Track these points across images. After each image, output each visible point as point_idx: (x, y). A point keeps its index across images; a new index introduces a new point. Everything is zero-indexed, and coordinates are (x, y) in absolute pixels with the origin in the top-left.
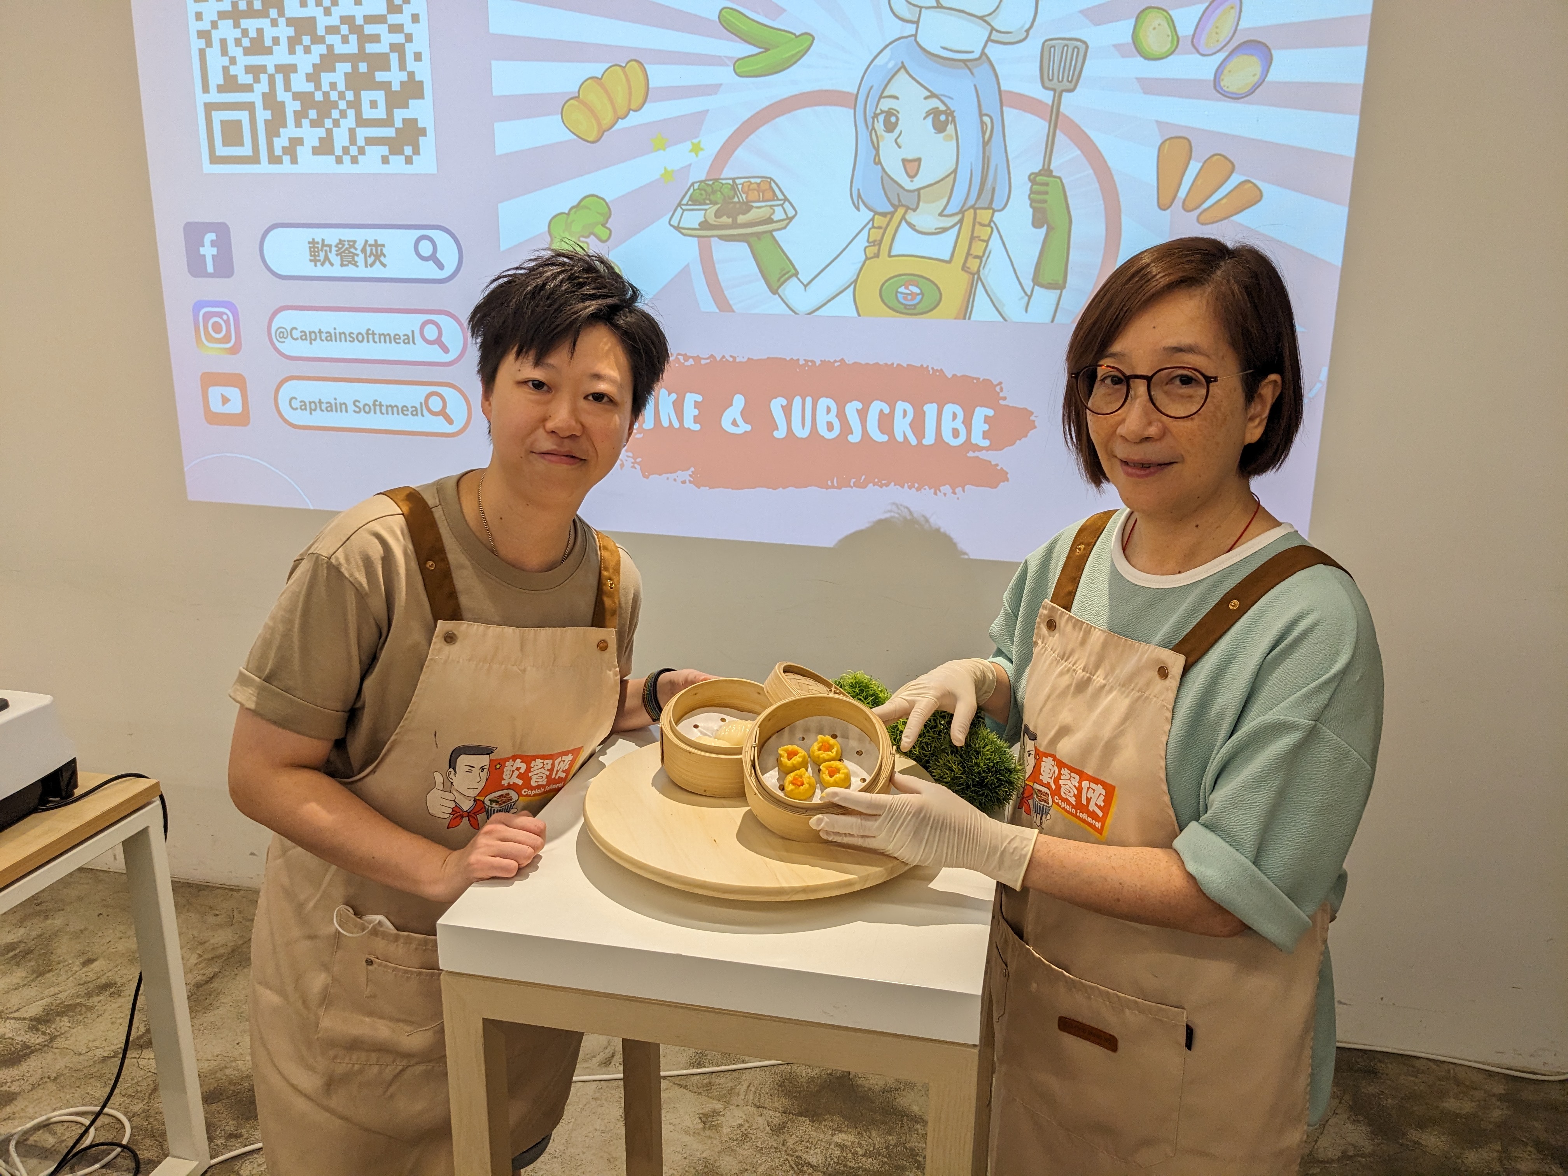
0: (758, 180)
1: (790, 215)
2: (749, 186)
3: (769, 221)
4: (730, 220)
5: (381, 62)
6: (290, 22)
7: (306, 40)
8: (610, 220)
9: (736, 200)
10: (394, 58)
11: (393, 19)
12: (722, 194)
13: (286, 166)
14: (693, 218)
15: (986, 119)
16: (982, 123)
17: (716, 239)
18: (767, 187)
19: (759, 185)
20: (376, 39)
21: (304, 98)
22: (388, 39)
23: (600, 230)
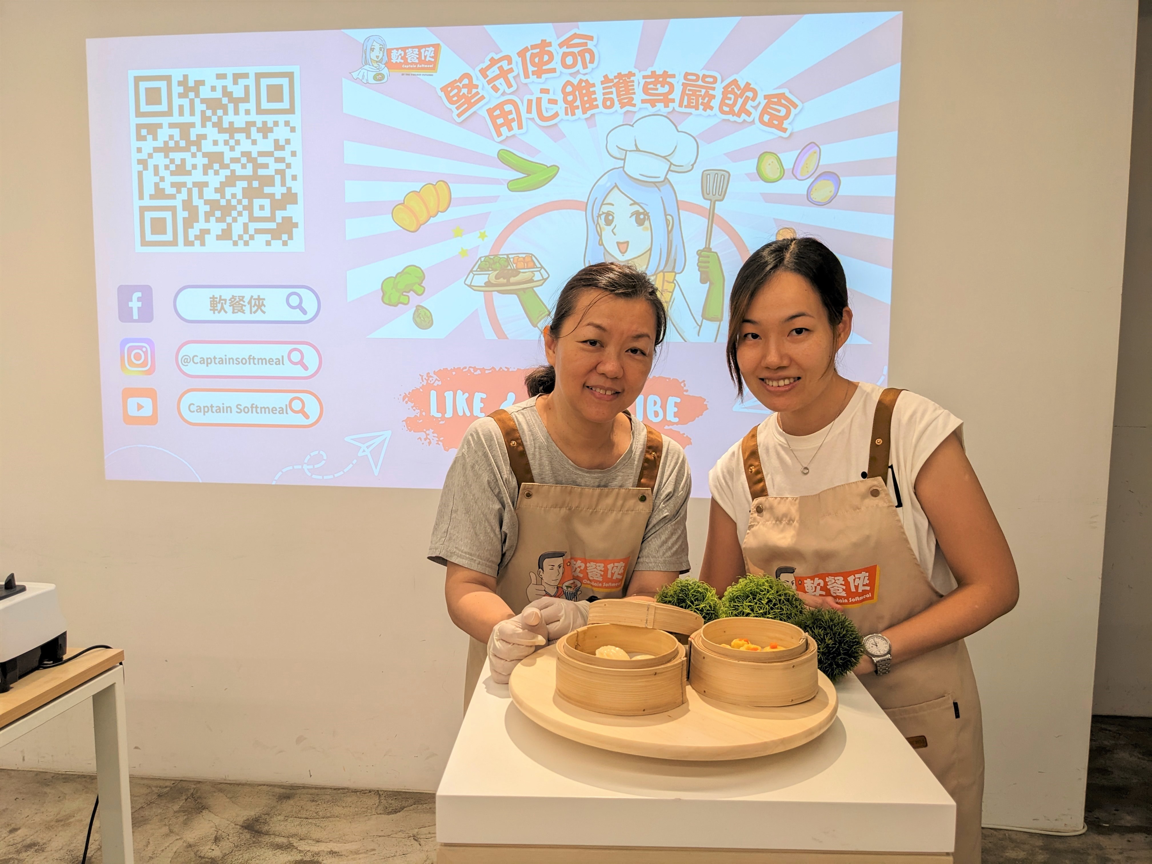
0: (524, 256)
1: (545, 277)
2: (518, 259)
3: (531, 281)
4: (505, 281)
5: (269, 181)
6: (205, 155)
7: (216, 166)
8: (424, 282)
9: (509, 268)
10: (278, 179)
11: (278, 154)
12: (500, 264)
13: (197, 247)
14: (480, 280)
15: (669, 217)
16: (667, 220)
17: (496, 293)
18: (530, 259)
19: (524, 258)
20: (266, 166)
21: (214, 205)
22: (274, 166)
23: (417, 288)
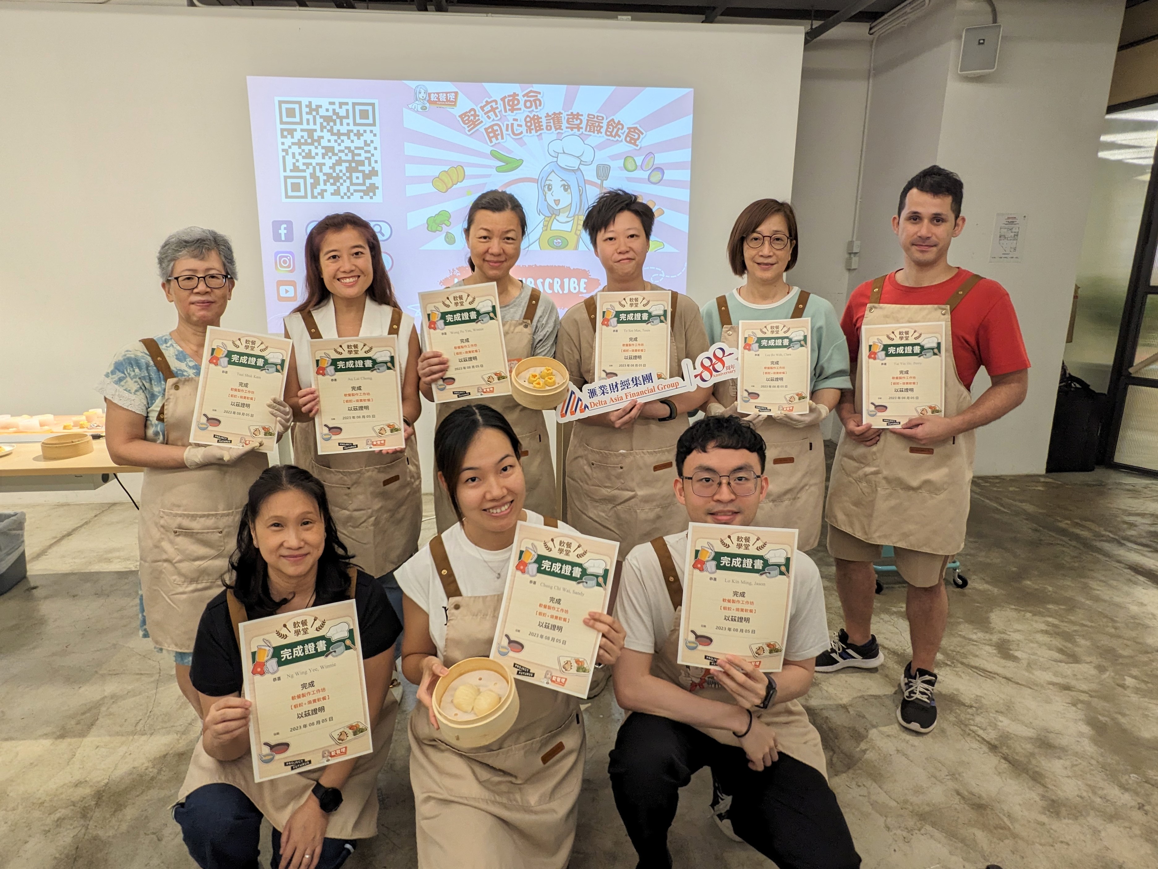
5: (362, 163)
8: (450, 219)
10: (366, 162)
11: (366, 148)
15: (580, 188)
20: (359, 155)
21: (328, 175)
22: (364, 155)
23: (446, 222)
